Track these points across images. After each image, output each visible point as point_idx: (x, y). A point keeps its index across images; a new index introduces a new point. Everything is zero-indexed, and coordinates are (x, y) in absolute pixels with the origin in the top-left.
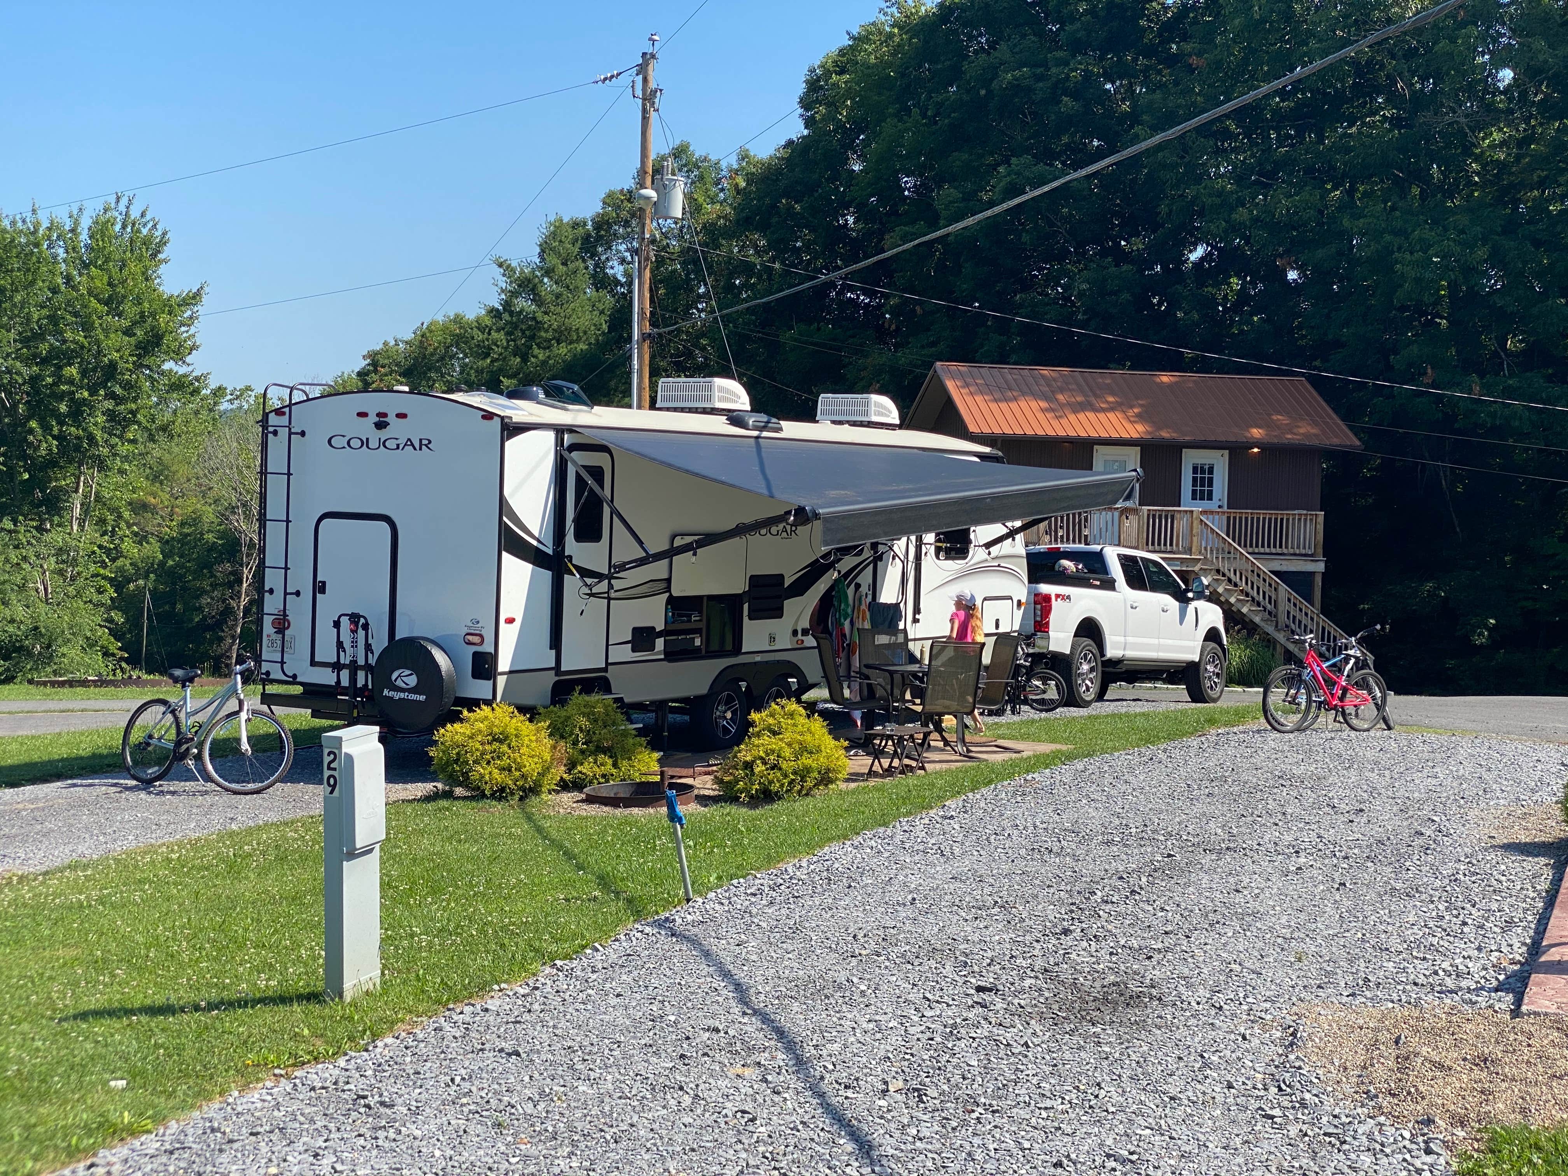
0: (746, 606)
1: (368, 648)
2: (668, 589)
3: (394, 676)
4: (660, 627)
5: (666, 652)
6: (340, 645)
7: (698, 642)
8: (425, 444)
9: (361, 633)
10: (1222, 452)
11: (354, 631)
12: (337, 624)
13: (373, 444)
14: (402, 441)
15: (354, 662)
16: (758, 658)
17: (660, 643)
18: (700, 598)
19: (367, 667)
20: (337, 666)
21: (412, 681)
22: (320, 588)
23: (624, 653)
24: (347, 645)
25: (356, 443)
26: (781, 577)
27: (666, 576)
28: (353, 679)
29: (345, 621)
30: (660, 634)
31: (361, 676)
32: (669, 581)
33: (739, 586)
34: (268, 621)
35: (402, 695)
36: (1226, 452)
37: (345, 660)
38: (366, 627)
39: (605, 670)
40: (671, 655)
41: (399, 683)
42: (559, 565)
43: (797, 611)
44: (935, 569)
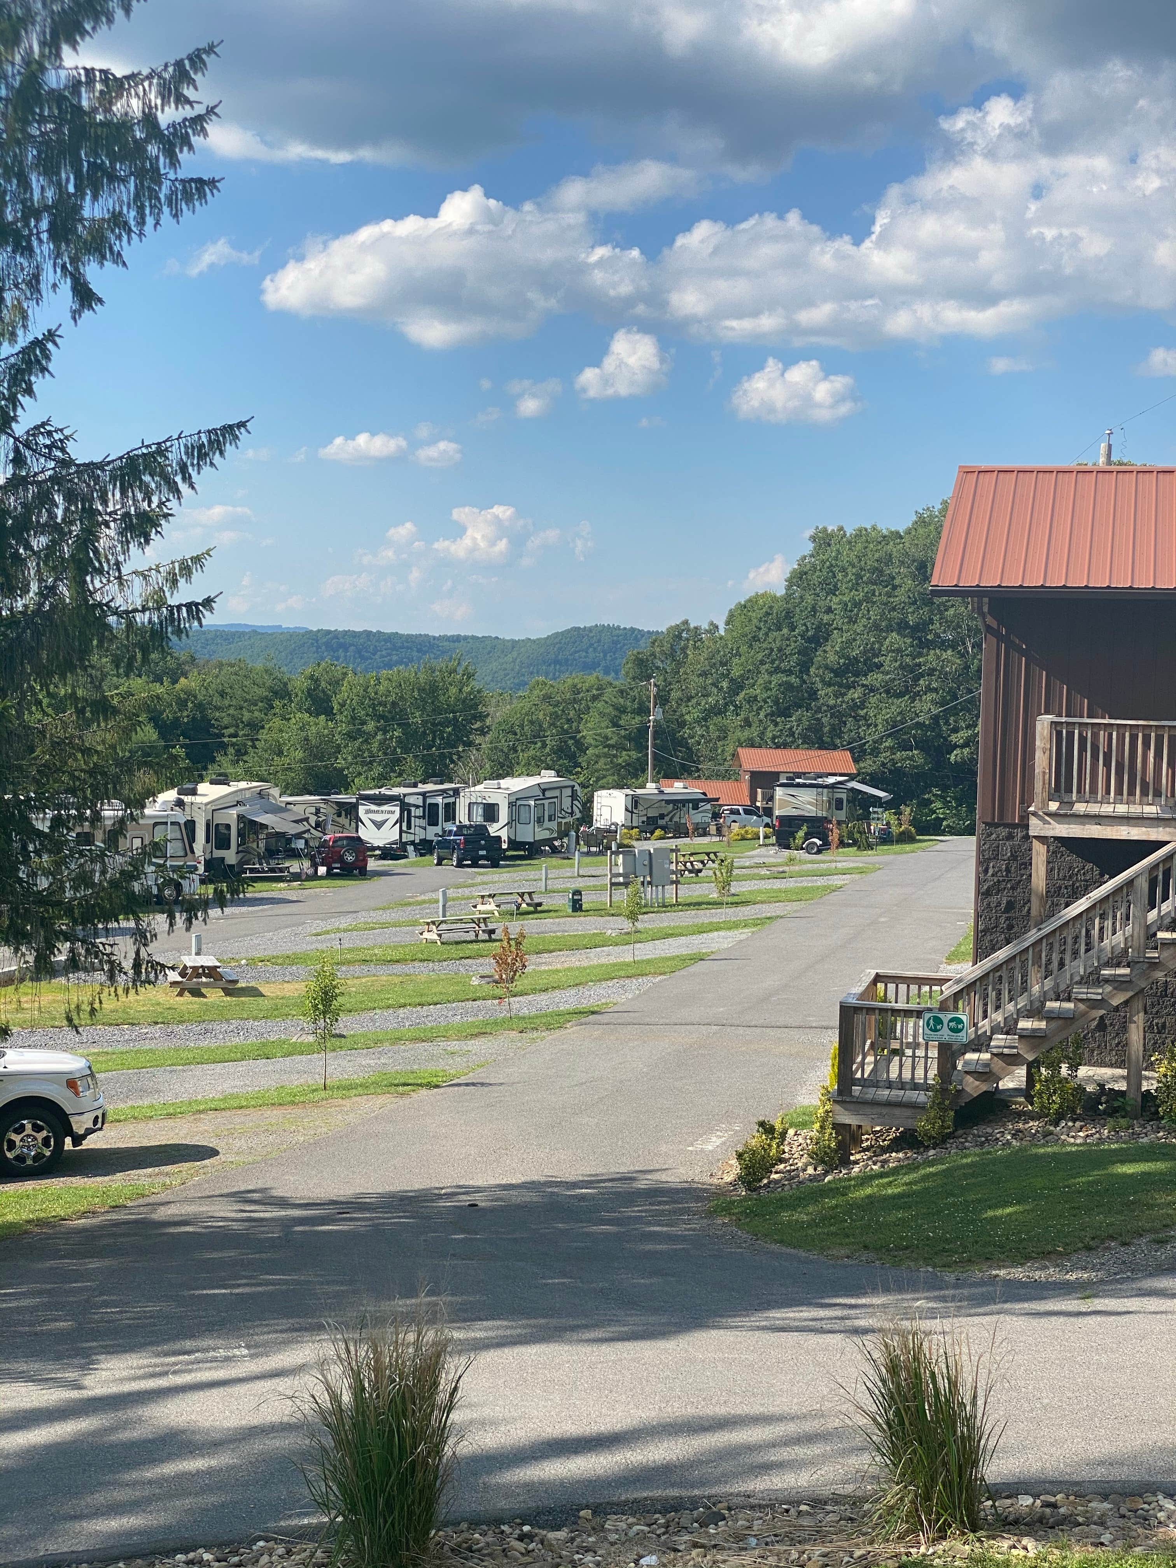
2: (647, 816)
6: (603, 823)
12: (603, 820)
16: (661, 825)
17: (647, 823)
18: (653, 817)
19: (608, 826)
22: (601, 815)
23: (642, 824)
24: (605, 823)
26: (665, 814)
28: (605, 827)
29: (605, 820)
30: (647, 821)
32: (647, 814)
33: (658, 815)
34: (595, 820)
35: (612, 829)
39: (639, 826)
42: (632, 812)
43: (667, 819)
44: (692, 812)
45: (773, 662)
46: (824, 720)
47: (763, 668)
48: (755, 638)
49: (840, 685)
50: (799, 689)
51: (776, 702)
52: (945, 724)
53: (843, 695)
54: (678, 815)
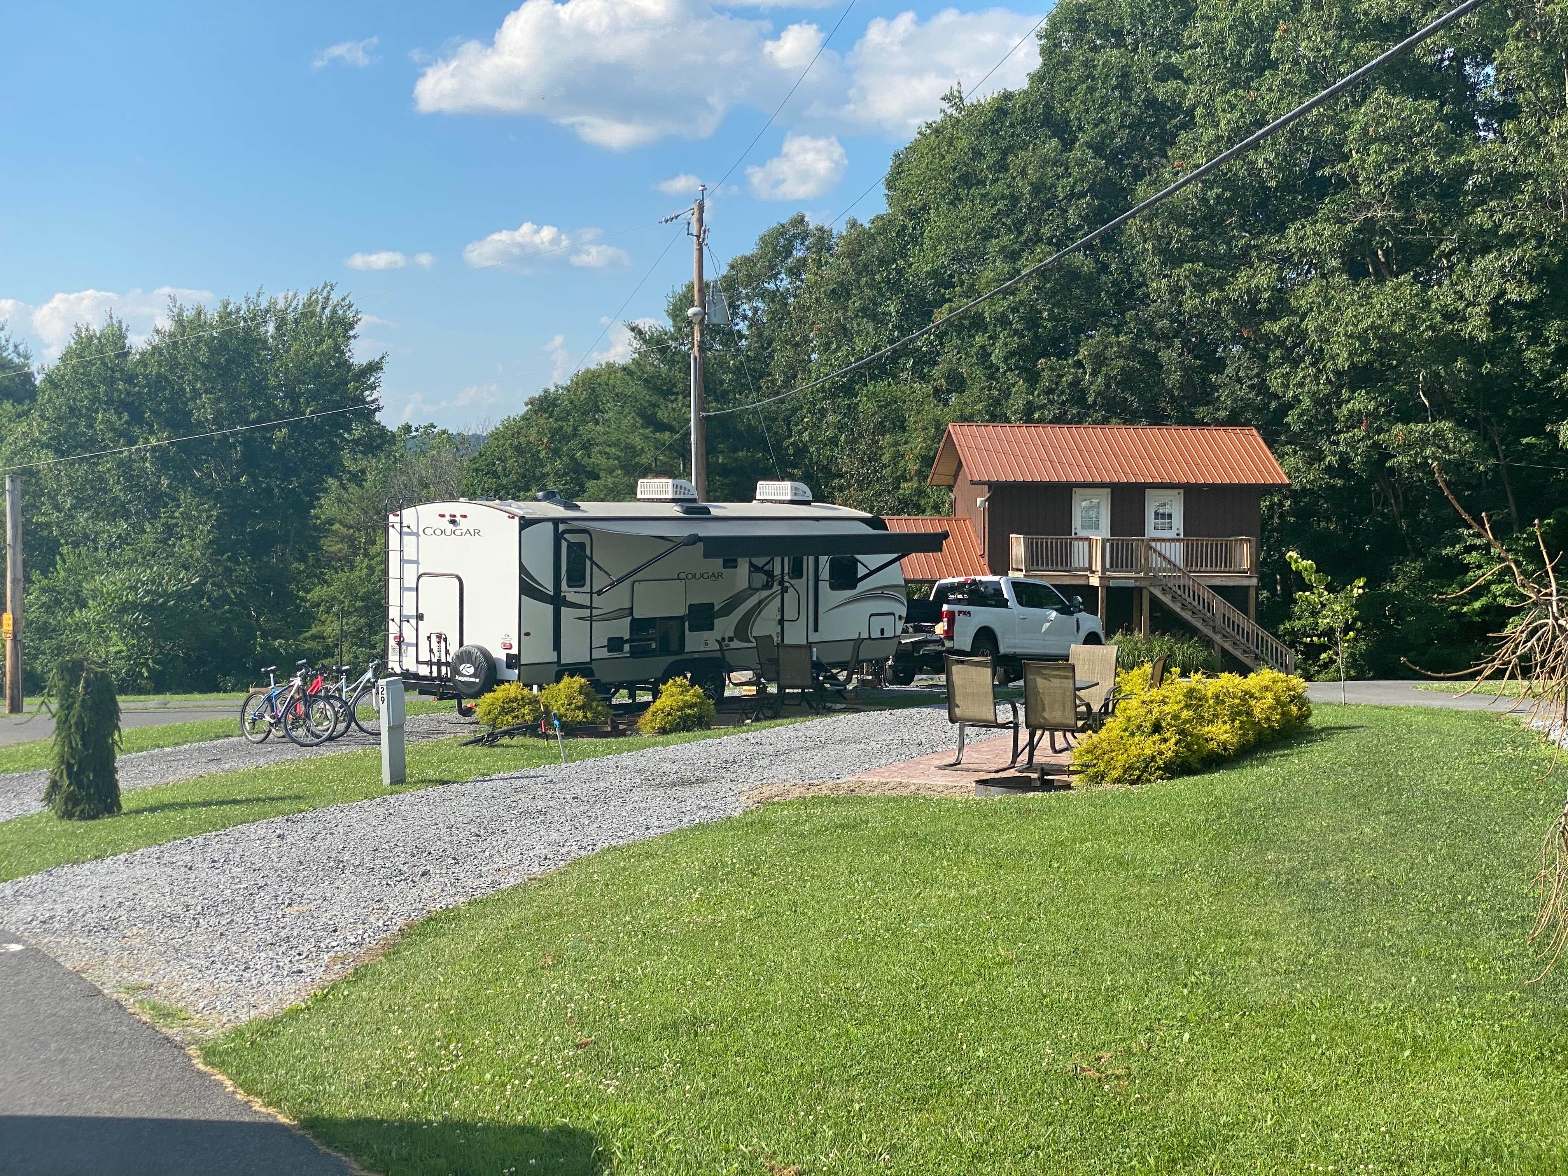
0: (687, 624)
1: (447, 652)
2: (631, 614)
3: (461, 668)
4: (627, 637)
5: (631, 652)
6: (431, 651)
7: (654, 646)
8: (477, 532)
9: (443, 643)
10: (1178, 491)
11: (439, 642)
12: (429, 638)
13: (448, 532)
14: (464, 531)
15: (439, 660)
16: (696, 656)
17: (627, 647)
18: (655, 619)
19: (447, 664)
20: (430, 663)
21: (472, 670)
22: (420, 617)
23: (604, 653)
24: (435, 650)
25: (438, 532)
26: (713, 604)
27: (628, 606)
28: (439, 671)
29: (434, 637)
30: (627, 641)
31: (443, 669)
32: (631, 609)
33: (680, 610)
34: (391, 637)
35: (466, 679)
36: (1182, 491)
37: (434, 660)
38: (445, 640)
39: (590, 663)
40: (634, 654)
41: (464, 672)
42: (557, 601)
43: (725, 626)
44: (830, 597)
45: (1018, 227)
46: (1164, 356)
47: (993, 246)
48: (967, 180)
49: (1210, 260)
50: (1090, 283)
51: (1032, 321)
52: (1532, 341)
53: (1220, 284)
54: (771, 611)
